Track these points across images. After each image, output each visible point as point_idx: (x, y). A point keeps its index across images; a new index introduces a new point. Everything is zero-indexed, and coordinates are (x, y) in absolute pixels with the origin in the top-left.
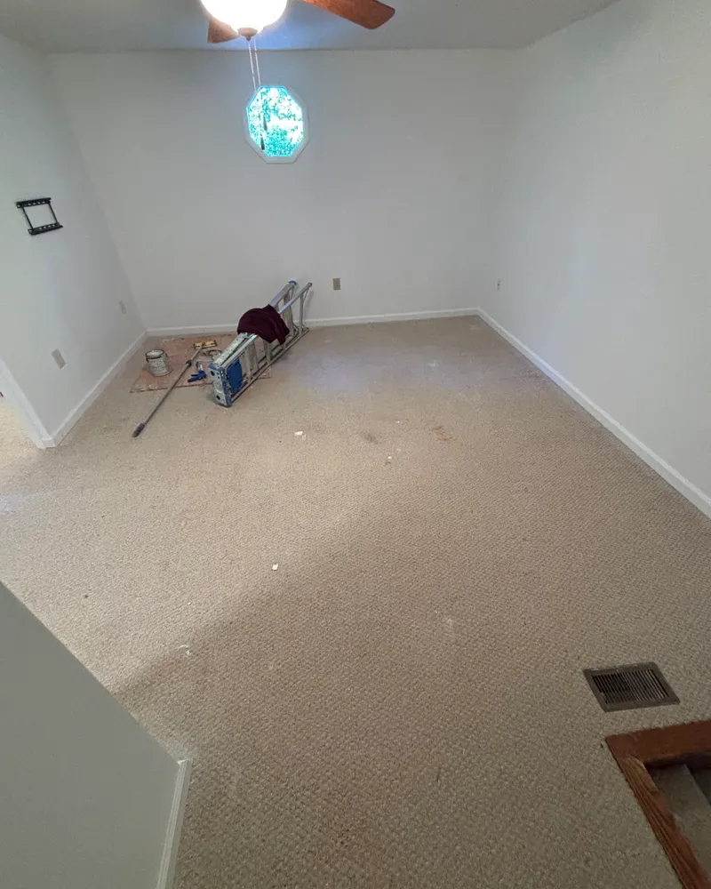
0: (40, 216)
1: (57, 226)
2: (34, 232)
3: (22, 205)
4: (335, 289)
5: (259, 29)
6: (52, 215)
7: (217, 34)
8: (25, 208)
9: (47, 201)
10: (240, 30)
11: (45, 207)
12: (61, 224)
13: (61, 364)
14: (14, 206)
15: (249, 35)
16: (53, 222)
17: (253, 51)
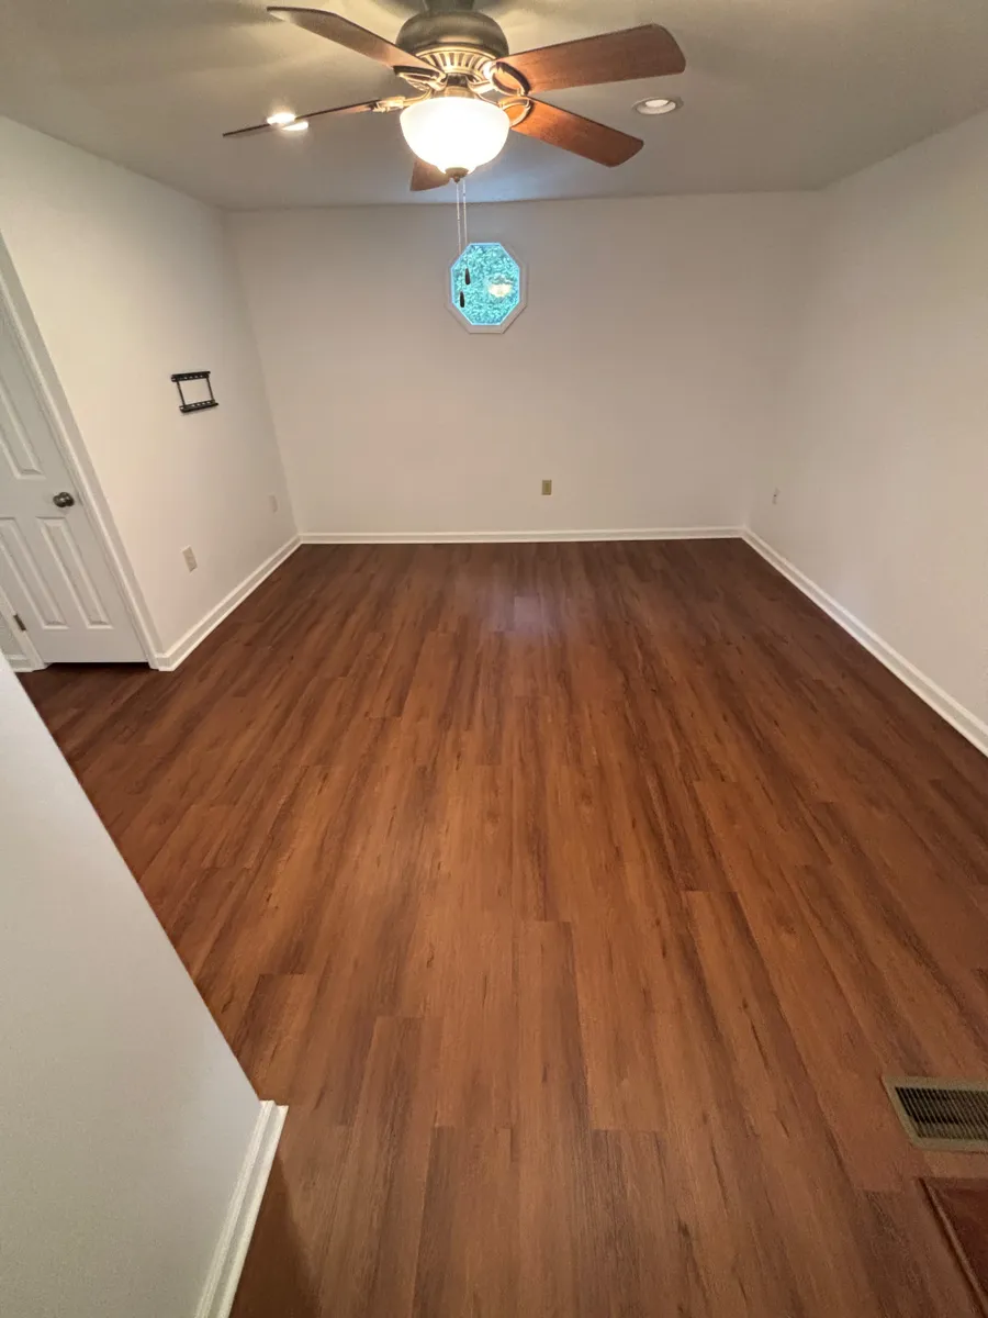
0: (194, 392)
1: (212, 404)
2: (186, 409)
3: (177, 378)
4: (544, 494)
5: (471, 169)
6: (207, 389)
7: (424, 179)
8: (181, 383)
9: (205, 375)
10: (447, 171)
11: (204, 380)
12: (217, 401)
13: (192, 567)
14: (170, 381)
15: (458, 174)
16: (208, 398)
17: (461, 204)
